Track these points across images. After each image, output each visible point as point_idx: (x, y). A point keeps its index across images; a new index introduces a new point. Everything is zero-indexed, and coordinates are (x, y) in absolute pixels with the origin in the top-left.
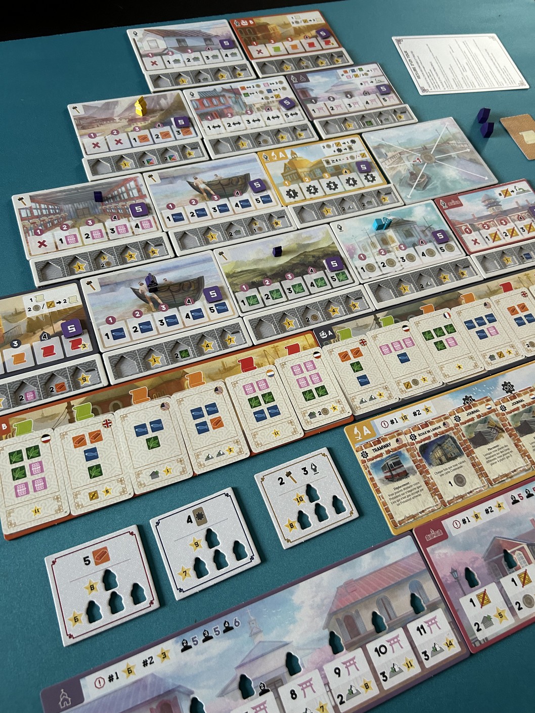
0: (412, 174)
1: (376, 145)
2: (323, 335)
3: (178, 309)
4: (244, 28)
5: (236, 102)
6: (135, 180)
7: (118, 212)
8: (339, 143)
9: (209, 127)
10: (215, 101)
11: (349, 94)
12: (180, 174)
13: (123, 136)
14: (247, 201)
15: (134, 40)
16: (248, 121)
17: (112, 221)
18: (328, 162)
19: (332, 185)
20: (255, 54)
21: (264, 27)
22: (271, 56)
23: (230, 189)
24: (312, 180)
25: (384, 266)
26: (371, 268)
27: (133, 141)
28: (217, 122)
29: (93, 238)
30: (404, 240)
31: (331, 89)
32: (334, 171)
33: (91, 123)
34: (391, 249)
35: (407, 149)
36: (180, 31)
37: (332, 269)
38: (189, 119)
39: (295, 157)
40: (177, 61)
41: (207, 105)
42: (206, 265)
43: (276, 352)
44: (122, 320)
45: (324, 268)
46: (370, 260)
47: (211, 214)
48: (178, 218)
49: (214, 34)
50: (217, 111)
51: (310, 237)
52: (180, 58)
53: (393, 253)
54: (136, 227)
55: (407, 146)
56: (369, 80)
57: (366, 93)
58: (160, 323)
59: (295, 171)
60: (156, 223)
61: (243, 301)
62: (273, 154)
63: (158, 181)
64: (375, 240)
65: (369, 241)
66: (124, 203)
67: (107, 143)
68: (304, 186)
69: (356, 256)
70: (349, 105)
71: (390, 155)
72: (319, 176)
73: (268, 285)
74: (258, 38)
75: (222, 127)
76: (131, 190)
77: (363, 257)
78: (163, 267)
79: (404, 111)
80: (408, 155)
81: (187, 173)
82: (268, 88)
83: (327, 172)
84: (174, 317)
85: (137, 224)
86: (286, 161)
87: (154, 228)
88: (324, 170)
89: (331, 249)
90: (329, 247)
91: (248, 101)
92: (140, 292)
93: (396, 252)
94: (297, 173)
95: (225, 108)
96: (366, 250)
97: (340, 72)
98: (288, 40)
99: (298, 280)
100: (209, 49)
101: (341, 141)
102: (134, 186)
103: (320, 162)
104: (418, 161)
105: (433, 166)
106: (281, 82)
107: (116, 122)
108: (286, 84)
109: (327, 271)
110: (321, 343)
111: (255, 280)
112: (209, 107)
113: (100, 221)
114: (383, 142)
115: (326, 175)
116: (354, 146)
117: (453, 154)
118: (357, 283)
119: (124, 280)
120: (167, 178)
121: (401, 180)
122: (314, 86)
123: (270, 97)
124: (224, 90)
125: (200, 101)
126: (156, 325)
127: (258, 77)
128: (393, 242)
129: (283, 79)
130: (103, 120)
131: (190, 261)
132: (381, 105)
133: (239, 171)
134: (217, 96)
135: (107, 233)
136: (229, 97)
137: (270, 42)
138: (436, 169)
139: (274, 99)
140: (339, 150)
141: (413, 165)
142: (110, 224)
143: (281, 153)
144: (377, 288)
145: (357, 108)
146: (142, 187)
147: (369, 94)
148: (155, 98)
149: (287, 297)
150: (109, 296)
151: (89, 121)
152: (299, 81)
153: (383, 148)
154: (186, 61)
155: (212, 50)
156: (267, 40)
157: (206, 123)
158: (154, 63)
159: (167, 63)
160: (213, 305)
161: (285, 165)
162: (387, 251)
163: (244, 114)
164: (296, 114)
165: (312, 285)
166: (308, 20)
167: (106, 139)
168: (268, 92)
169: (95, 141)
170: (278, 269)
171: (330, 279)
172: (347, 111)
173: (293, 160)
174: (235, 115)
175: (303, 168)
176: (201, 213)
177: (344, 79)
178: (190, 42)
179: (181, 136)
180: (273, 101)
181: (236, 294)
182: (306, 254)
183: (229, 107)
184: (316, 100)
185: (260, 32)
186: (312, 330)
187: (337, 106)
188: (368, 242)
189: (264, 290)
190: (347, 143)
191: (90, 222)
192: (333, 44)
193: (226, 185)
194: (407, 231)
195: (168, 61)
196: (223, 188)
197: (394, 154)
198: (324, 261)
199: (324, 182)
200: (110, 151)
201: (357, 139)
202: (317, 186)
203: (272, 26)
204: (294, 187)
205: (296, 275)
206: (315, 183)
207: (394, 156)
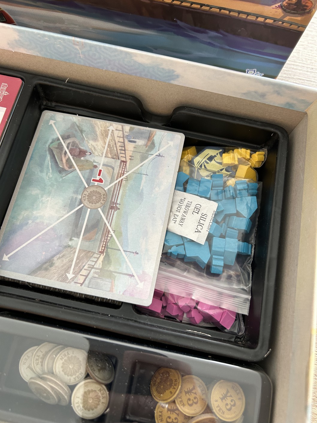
35: (127, 179)
71: (130, 147)
80: (116, 171)
105: (76, 192)
117: (78, 242)
138: (69, 193)
197: (129, 153)
207: (125, 150)
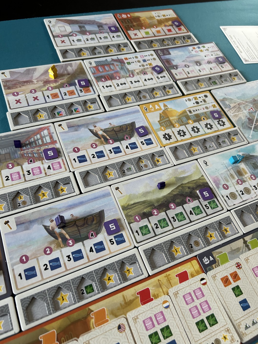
0: (249, 119)
1: (221, 98)
2: (206, 261)
3: (83, 243)
4: (124, 19)
5: (122, 69)
6: (48, 128)
7: (34, 156)
8: (196, 97)
9: (103, 86)
10: (107, 68)
11: (198, 63)
12: (83, 123)
13: (39, 94)
14: (134, 143)
15: (49, 26)
16: (131, 82)
17: (29, 164)
18: (190, 112)
19: (195, 129)
20: (133, 36)
21: (138, 19)
22: (144, 38)
23: (121, 134)
24: (181, 125)
25: (243, 194)
26: (233, 196)
27: (47, 98)
28: (109, 83)
29: (12, 180)
30: (253, 171)
31: (186, 60)
32: (195, 118)
33: (15, 84)
34: (245, 179)
35: (243, 101)
36: (81, 20)
37: (205, 199)
38: (89, 80)
39: (167, 109)
40: (79, 40)
41: (101, 70)
42: (105, 200)
43: (169, 281)
44: (34, 258)
45: (198, 198)
46: (232, 190)
47: (108, 155)
48: (82, 159)
49: (105, 23)
50: (109, 75)
51: (184, 172)
52: (82, 39)
53: (247, 183)
54: (48, 169)
55: (243, 99)
56: (210, 54)
57: (209, 62)
58: (67, 258)
59: (168, 119)
60: (64, 164)
61: (137, 232)
62: (151, 106)
63: (66, 129)
64: (232, 172)
65: (229, 173)
66: (39, 148)
67: (27, 100)
68: (175, 130)
69: (221, 186)
70: (199, 70)
71: (232, 105)
72: (185, 123)
73: (156, 215)
74: (134, 26)
75: (113, 86)
76: (45, 137)
77: (226, 187)
78: (70, 203)
79: (236, 75)
80: (244, 105)
81: (89, 122)
82: (144, 59)
83: (190, 119)
84: (80, 251)
85: (49, 166)
86: (161, 112)
87: (63, 169)
88: (188, 118)
89: (201, 181)
90: (199, 179)
91: (130, 67)
92: (50, 228)
93: (250, 181)
94: (169, 120)
95: (115, 73)
96: (227, 181)
97: (191, 48)
98: (154, 28)
99: (179, 209)
100: (101, 32)
101: (198, 96)
102: (47, 134)
103: (185, 112)
104: (251, 110)
106: (152, 55)
107: (34, 84)
108: (155, 56)
109: (201, 200)
110: (205, 269)
111: (145, 211)
112: (103, 72)
113: (18, 165)
114: (226, 97)
115: (190, 121)
116: (207, 99)
118: (225, 210)
119: (37, 218)
120: (73, 127)
121: (243, 124)
122: (174, 58)
123: (145, 65)
124: (113, 60)
125: (97, 68)
126: (64, 261)
127: (136, 51)
128: (246, 173)
129: (153, 53)
130: (25, 82)
131: (92, 197)
132: (221, 71)
133: (127, 120)
134: (108, 64)
135: (24, 175)
136: (117, 65)
137: (142, 29)
139: (148, 66)
140: (197, 103)
141: (249, 112)
142: (27, 166)
143: (156, 106)
144: (241, 213)
145: (205, 73)
146: (53, 135)
147: (212, 63)
148: (64, 66)
149: (172, 225)
150: (24, 234)
151: (13, 83)
152: (164, 54)
153: (227, 100)
154: (86, 40)
155: (103, 33)
156: (140, 27)
157: (101, 84)
158: (63, 42)
159: (72, 42)
160: (112, 237)
161: (160, 114)
162: (243, 181)
163: (128, 77)
164: (165, 77)
165: (191, 213)
166: (166, 15)
167: (26, 97)
168: (144, 62)
169: (17, 98)
170: (163, 200)
171: (204, 207)
172: (198, 75)
173: (166, 111)
174: (121, 78)
175: (173, 116)
176: (100, 155)
177: (193, 53)
178: (88, 28)
179: (83, 94)
180: (148, 68)
181: (131, 225)
182: (183, 185)
183: (117, 72)
184: (176, 67)
185: (135, 22)
186: (196, 256)
187: (192, 71)
188: (227, 174)
189: (154, 220)
190: (202, 98)
191: (10, 165)
192: (183, 30)
193: (118, 131)
194: (254, 164)
195: (73, 40)
196: (116, 134)
197: (235, 105)
198: (198, 192)
199: (190, 127)
200: (29, 106)
201: (208, 94)
202: (185, 130)
203: (142, 18)
204: (168, 131)
205: (178, 205)
206: (182, 128)
207: (235, 106)
